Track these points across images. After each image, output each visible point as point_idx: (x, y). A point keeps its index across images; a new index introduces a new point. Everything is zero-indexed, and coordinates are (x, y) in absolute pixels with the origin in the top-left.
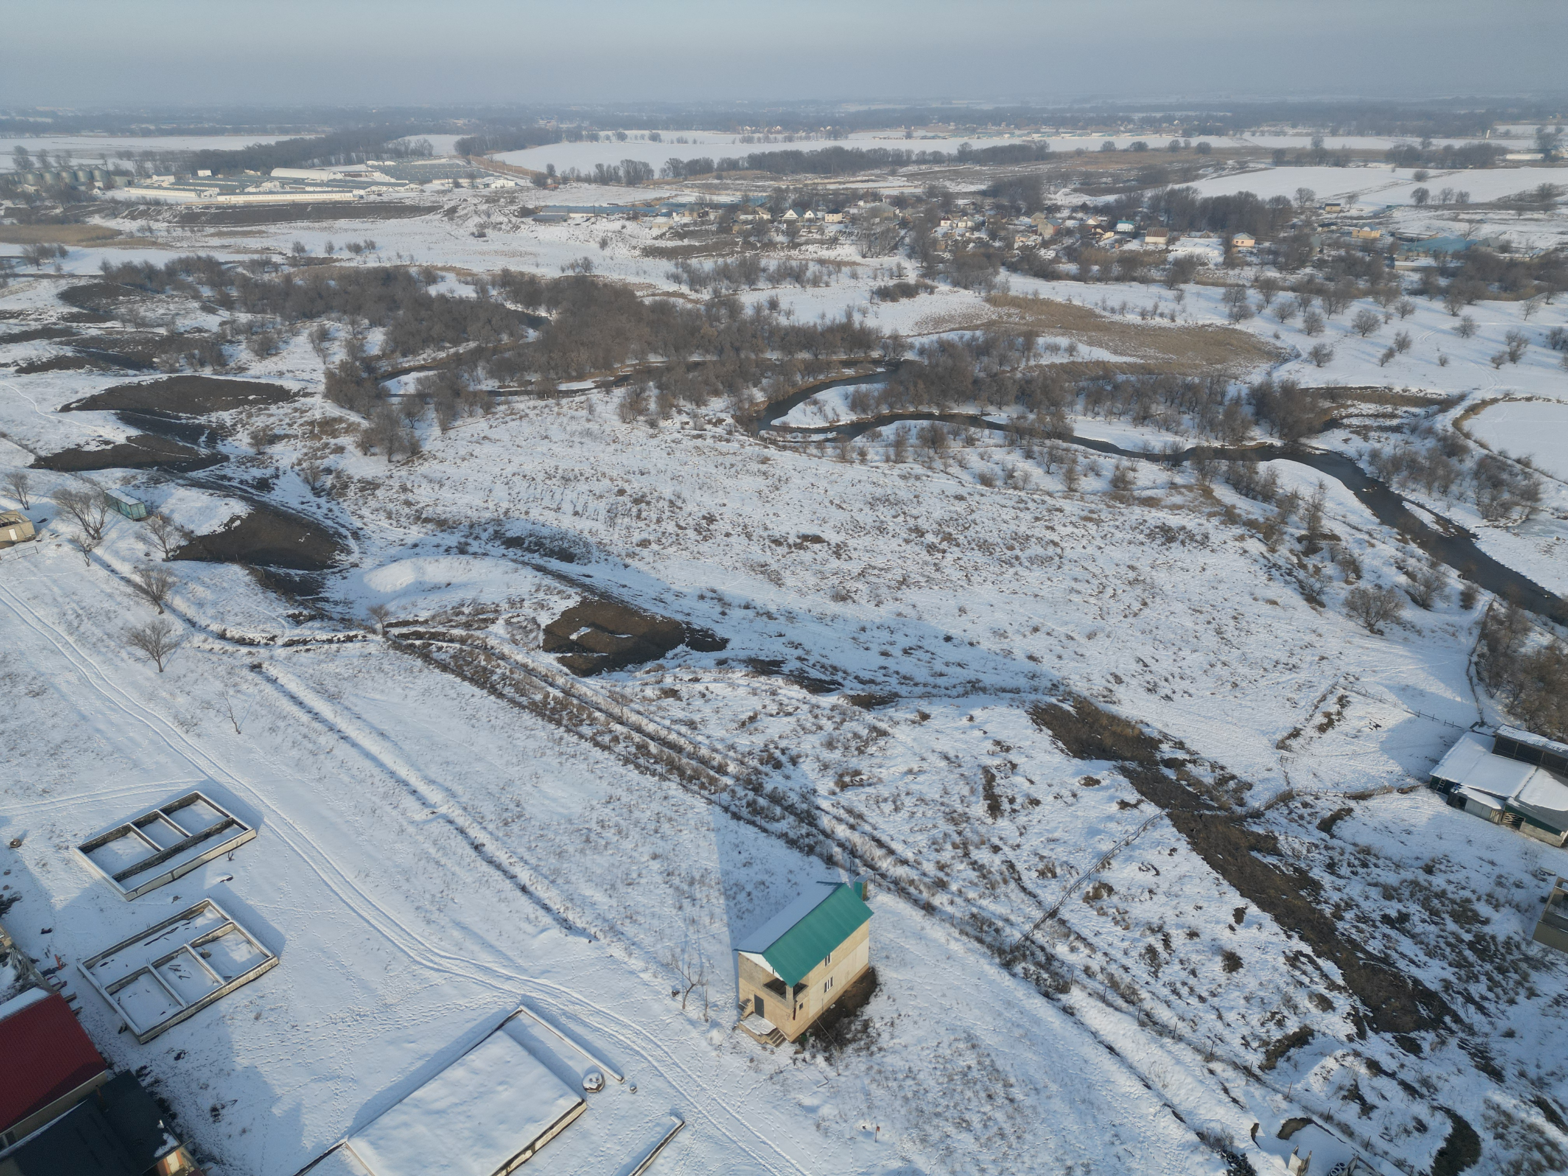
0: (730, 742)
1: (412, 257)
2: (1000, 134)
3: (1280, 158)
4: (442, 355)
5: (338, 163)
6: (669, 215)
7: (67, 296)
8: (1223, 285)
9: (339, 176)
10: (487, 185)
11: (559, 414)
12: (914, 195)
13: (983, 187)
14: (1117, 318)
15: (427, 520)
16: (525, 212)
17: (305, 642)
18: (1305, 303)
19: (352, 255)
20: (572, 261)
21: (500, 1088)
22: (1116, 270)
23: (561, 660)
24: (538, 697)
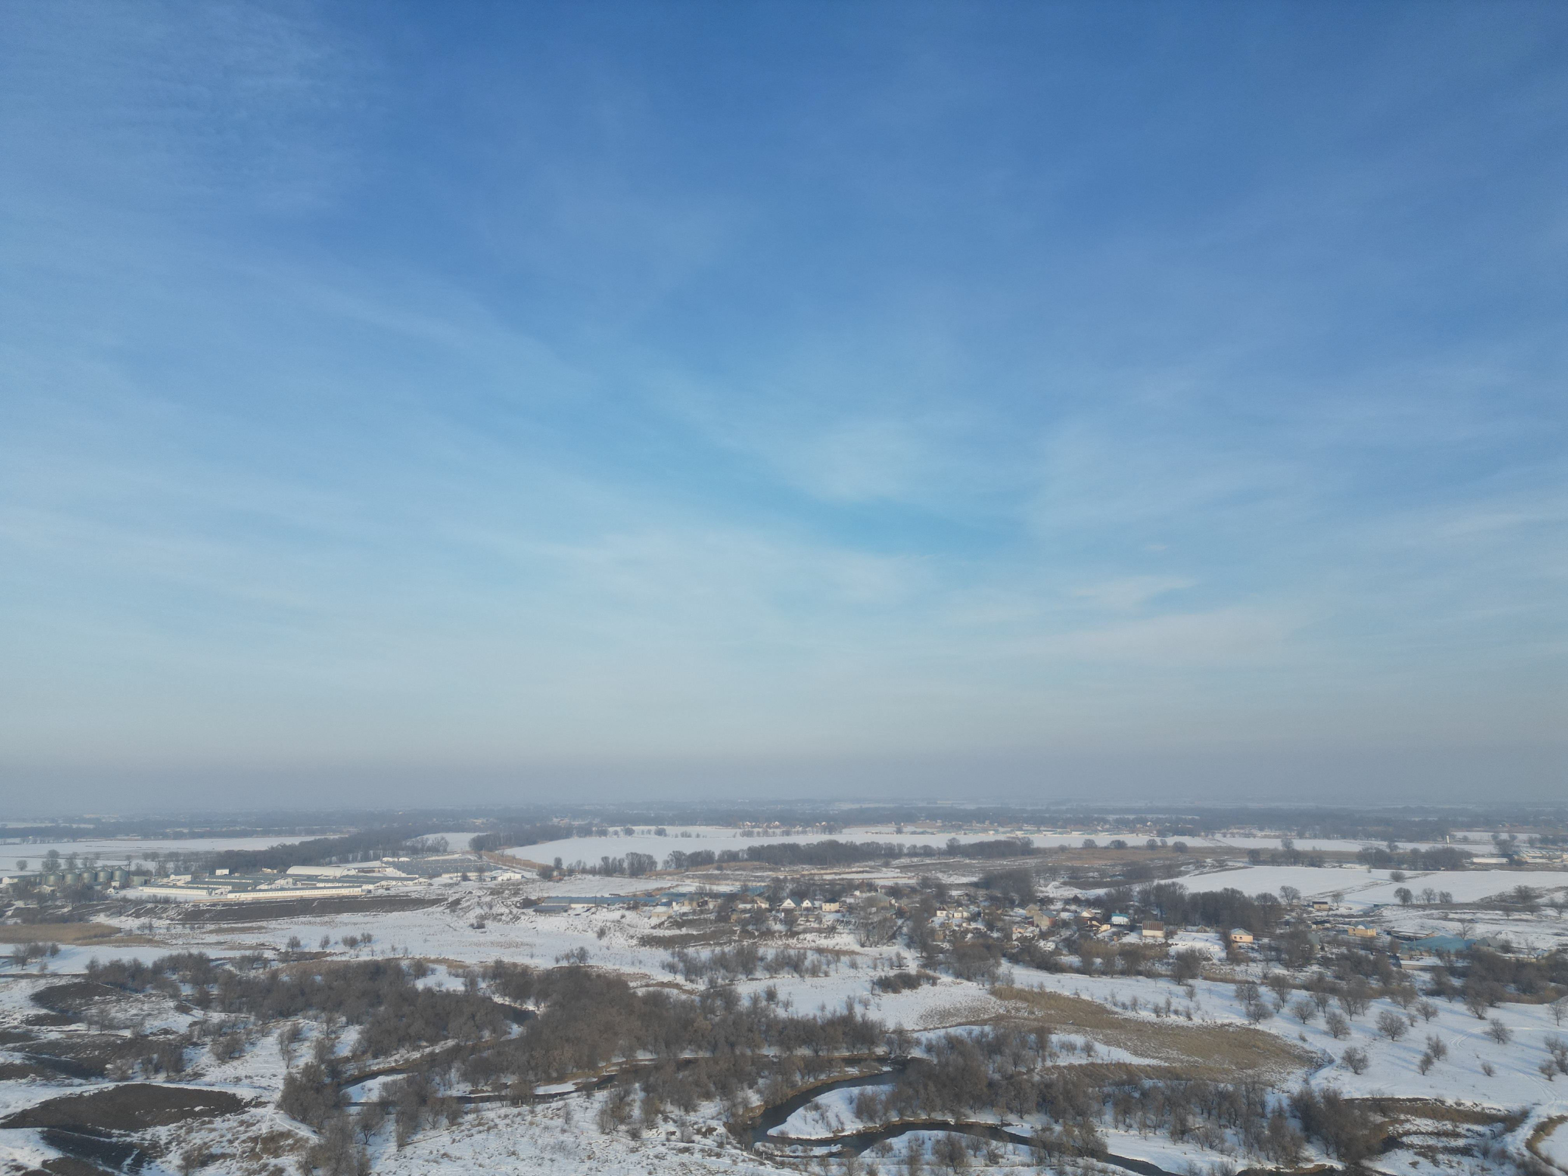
1: (406, 950)
2: (985, 830)
3: (1256, 857)
4: (417, 1055)
5: (355, 860)
6: (669, 904)
7: (39, 998)
8: (1233, 981)
9: (353, 872)
10: (495, 878)
11: (531, 1124)
12: (908, 886)
13: (974, 879)
14: (1130, 1014)
16: (528, 903)
18: (1322, 1003)
19: (346, 949)
20: (567, 951)
22: (1120, 963)
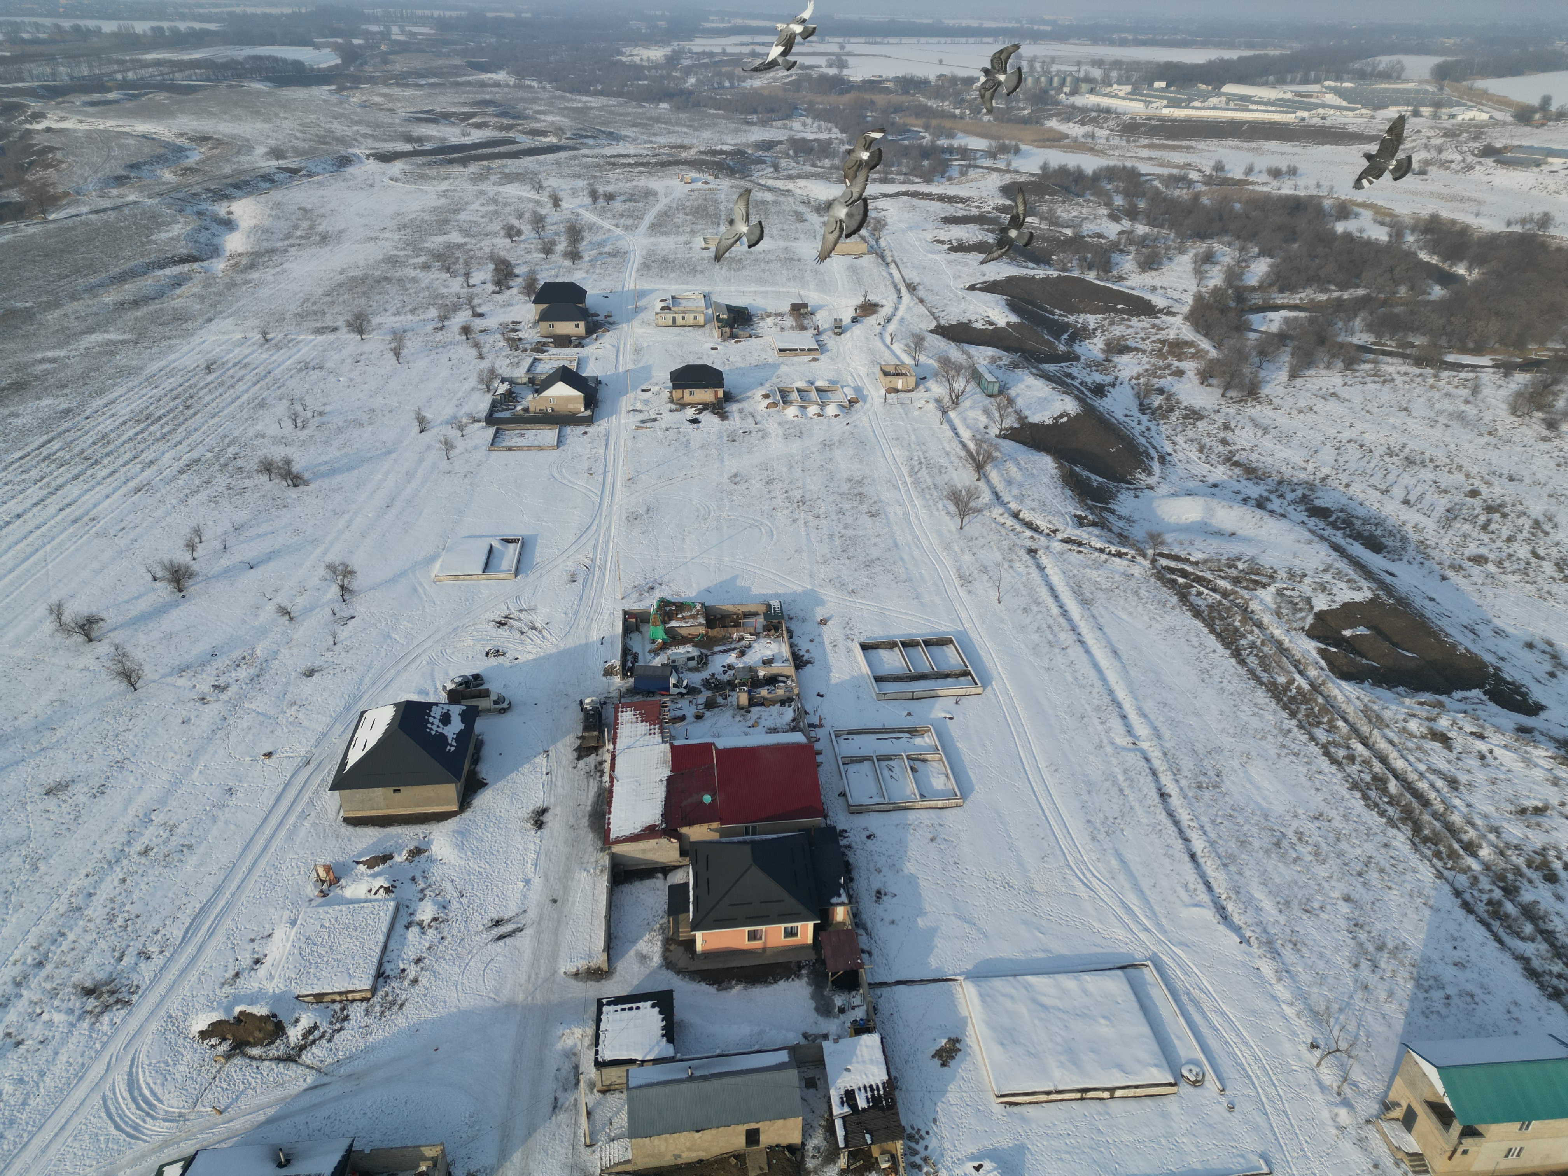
0: (1496, 824)
1: (1332, 188)
4: (1323, 297)
5: (1292, 82)
7: (1006, 190)
9: (1289, 96)
10: (1453, 116)
11: (1432, 387)
15: (1237, 464)
16: (1489, 151)
17: (1080, 544)
19: (1269, 179)
20: (1526, 214)
21: (1102, 1021)
23: (1322, 653)
24: (1282, 680)
